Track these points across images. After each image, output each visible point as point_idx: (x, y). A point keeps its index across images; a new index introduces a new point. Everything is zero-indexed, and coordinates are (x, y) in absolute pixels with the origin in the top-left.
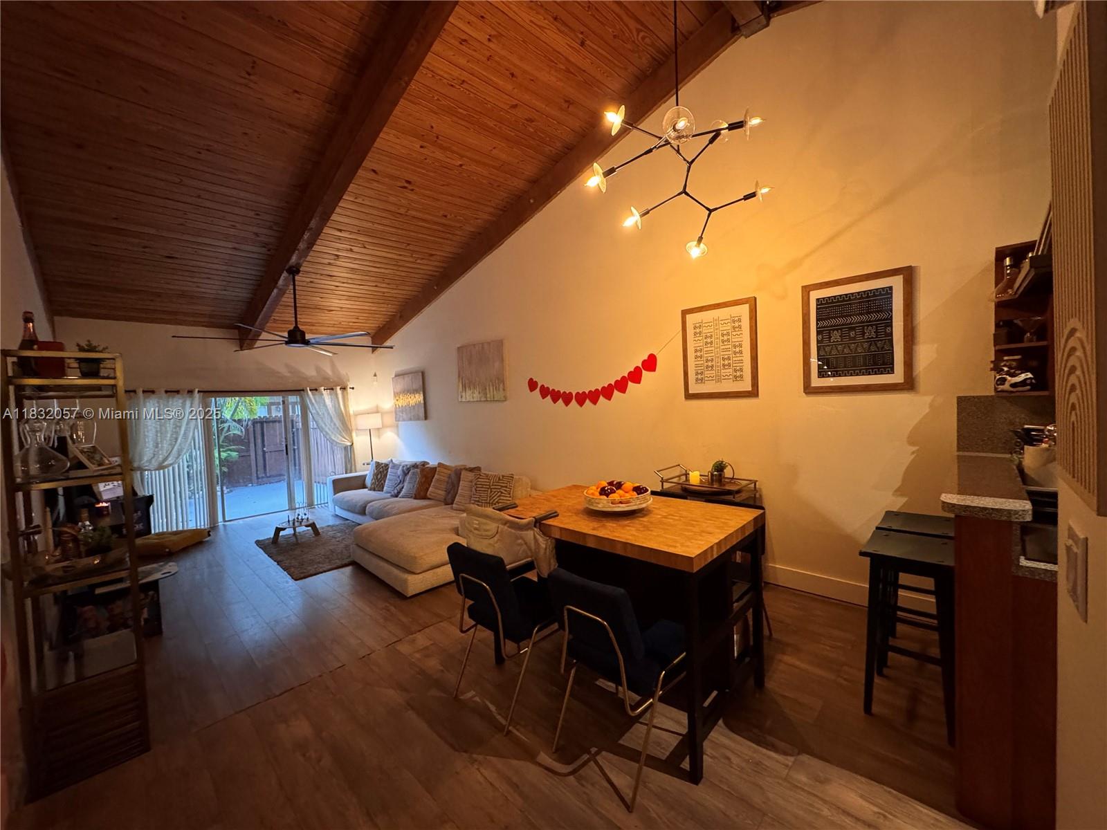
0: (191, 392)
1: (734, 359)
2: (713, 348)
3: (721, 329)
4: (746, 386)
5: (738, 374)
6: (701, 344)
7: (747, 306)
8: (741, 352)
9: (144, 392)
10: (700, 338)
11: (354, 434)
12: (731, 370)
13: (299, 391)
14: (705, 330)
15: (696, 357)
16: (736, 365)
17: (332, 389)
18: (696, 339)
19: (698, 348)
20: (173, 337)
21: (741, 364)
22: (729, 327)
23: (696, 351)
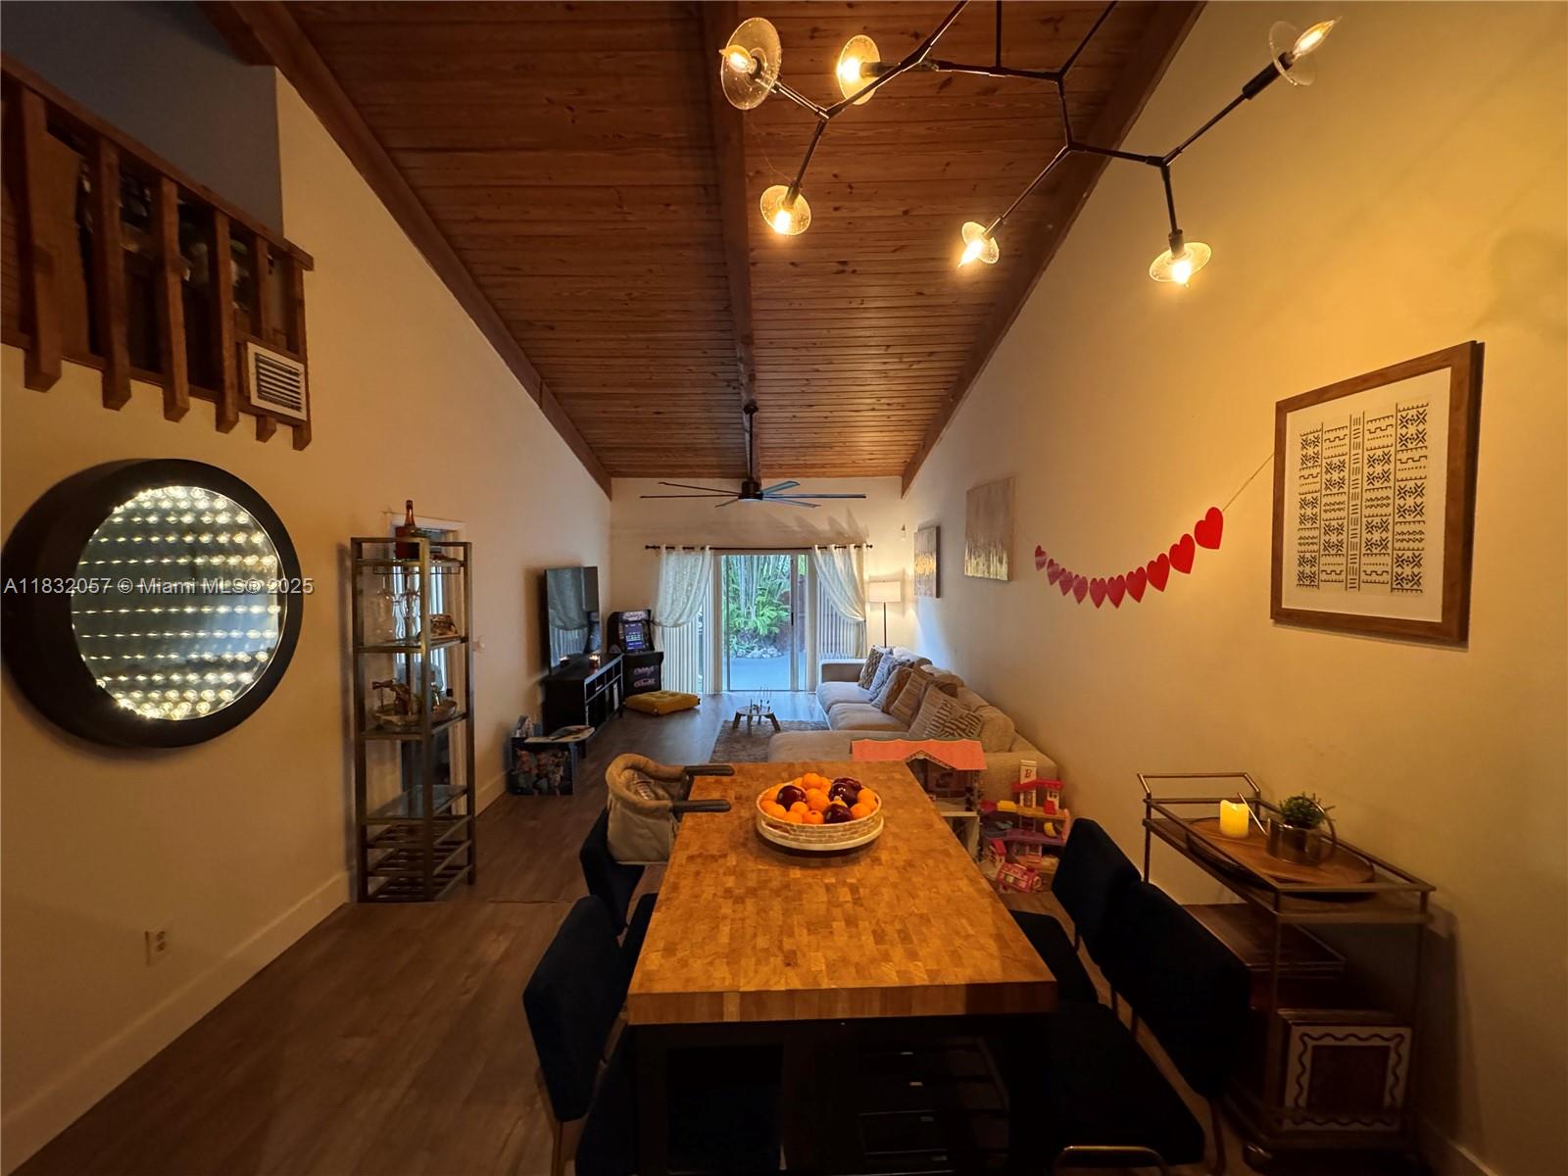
0: (703, 548)
1: (1399, 528)
2: (1344, 498)
3: (1368, 445)
4: (1427, 606)
5: (1408, 571)
6: (1317, 487)
7: (1444, 376)
8: (1418, 510)
9: (667, 548)
10: (1315, 471)
11: (868, 608)
12: (1387, 560)
13: (807, 549)
14: (1327, 451)
15: (1303, 519)
16: (1405, 545)
17: (845, 547)
18: (1306, 473)
19: (1309, 497)
20: (642, 497)
21: (1417, 545)
22: (1388, 439)
23: (1304, 504)
